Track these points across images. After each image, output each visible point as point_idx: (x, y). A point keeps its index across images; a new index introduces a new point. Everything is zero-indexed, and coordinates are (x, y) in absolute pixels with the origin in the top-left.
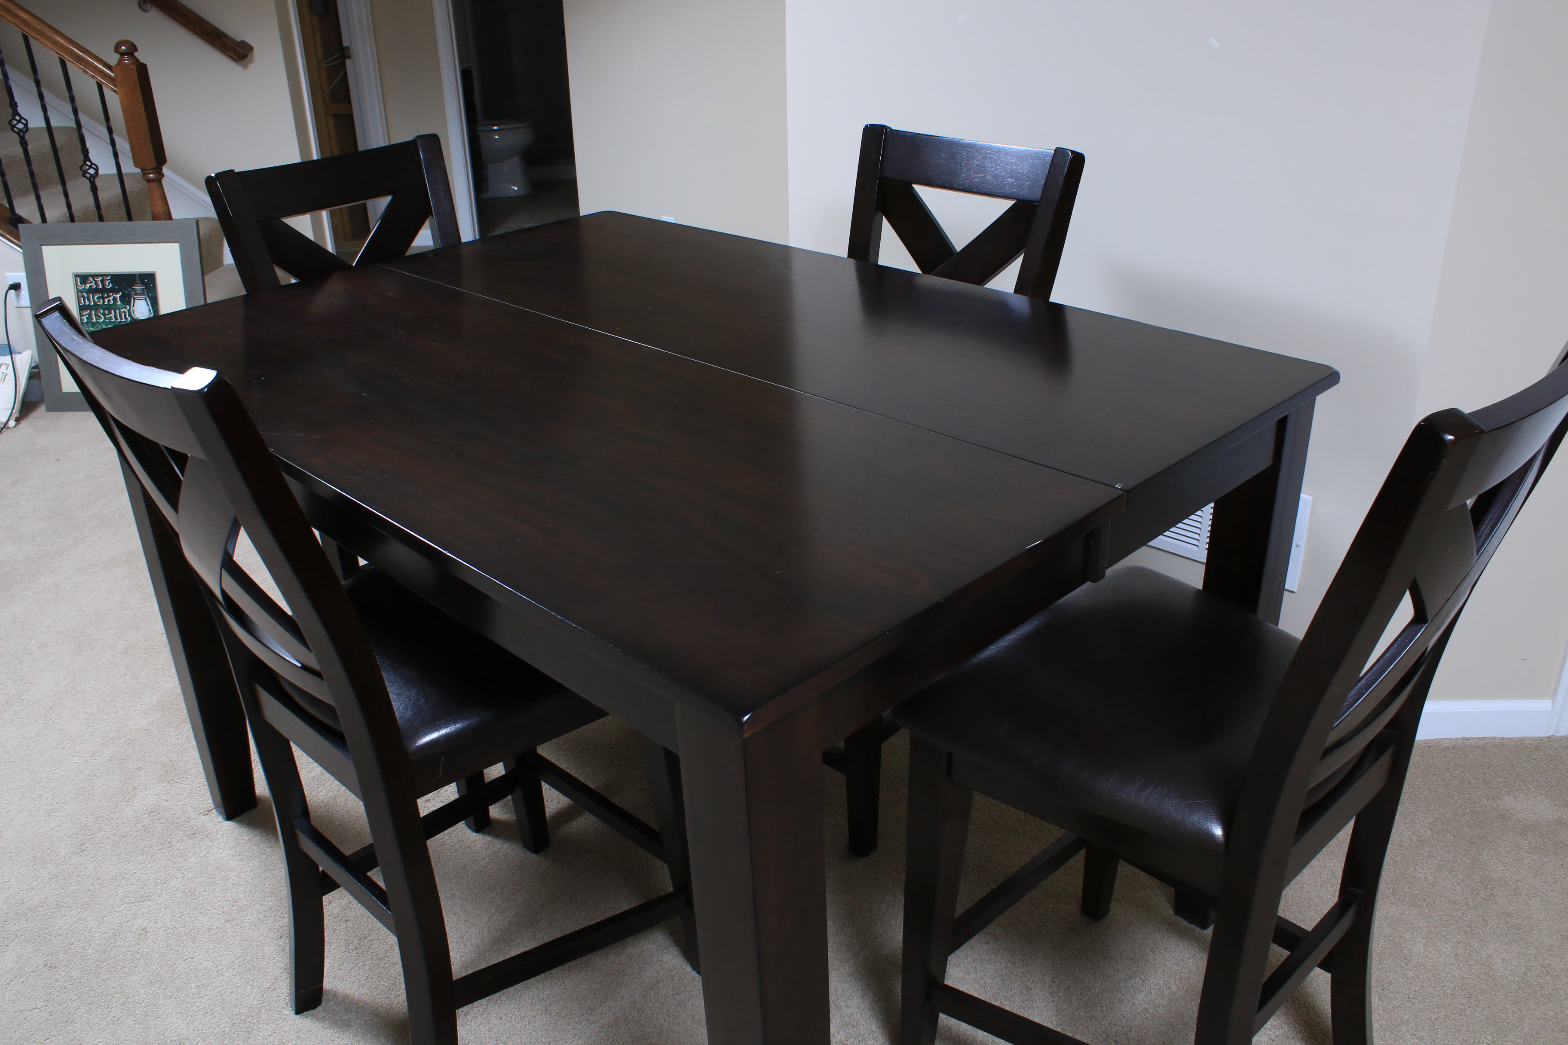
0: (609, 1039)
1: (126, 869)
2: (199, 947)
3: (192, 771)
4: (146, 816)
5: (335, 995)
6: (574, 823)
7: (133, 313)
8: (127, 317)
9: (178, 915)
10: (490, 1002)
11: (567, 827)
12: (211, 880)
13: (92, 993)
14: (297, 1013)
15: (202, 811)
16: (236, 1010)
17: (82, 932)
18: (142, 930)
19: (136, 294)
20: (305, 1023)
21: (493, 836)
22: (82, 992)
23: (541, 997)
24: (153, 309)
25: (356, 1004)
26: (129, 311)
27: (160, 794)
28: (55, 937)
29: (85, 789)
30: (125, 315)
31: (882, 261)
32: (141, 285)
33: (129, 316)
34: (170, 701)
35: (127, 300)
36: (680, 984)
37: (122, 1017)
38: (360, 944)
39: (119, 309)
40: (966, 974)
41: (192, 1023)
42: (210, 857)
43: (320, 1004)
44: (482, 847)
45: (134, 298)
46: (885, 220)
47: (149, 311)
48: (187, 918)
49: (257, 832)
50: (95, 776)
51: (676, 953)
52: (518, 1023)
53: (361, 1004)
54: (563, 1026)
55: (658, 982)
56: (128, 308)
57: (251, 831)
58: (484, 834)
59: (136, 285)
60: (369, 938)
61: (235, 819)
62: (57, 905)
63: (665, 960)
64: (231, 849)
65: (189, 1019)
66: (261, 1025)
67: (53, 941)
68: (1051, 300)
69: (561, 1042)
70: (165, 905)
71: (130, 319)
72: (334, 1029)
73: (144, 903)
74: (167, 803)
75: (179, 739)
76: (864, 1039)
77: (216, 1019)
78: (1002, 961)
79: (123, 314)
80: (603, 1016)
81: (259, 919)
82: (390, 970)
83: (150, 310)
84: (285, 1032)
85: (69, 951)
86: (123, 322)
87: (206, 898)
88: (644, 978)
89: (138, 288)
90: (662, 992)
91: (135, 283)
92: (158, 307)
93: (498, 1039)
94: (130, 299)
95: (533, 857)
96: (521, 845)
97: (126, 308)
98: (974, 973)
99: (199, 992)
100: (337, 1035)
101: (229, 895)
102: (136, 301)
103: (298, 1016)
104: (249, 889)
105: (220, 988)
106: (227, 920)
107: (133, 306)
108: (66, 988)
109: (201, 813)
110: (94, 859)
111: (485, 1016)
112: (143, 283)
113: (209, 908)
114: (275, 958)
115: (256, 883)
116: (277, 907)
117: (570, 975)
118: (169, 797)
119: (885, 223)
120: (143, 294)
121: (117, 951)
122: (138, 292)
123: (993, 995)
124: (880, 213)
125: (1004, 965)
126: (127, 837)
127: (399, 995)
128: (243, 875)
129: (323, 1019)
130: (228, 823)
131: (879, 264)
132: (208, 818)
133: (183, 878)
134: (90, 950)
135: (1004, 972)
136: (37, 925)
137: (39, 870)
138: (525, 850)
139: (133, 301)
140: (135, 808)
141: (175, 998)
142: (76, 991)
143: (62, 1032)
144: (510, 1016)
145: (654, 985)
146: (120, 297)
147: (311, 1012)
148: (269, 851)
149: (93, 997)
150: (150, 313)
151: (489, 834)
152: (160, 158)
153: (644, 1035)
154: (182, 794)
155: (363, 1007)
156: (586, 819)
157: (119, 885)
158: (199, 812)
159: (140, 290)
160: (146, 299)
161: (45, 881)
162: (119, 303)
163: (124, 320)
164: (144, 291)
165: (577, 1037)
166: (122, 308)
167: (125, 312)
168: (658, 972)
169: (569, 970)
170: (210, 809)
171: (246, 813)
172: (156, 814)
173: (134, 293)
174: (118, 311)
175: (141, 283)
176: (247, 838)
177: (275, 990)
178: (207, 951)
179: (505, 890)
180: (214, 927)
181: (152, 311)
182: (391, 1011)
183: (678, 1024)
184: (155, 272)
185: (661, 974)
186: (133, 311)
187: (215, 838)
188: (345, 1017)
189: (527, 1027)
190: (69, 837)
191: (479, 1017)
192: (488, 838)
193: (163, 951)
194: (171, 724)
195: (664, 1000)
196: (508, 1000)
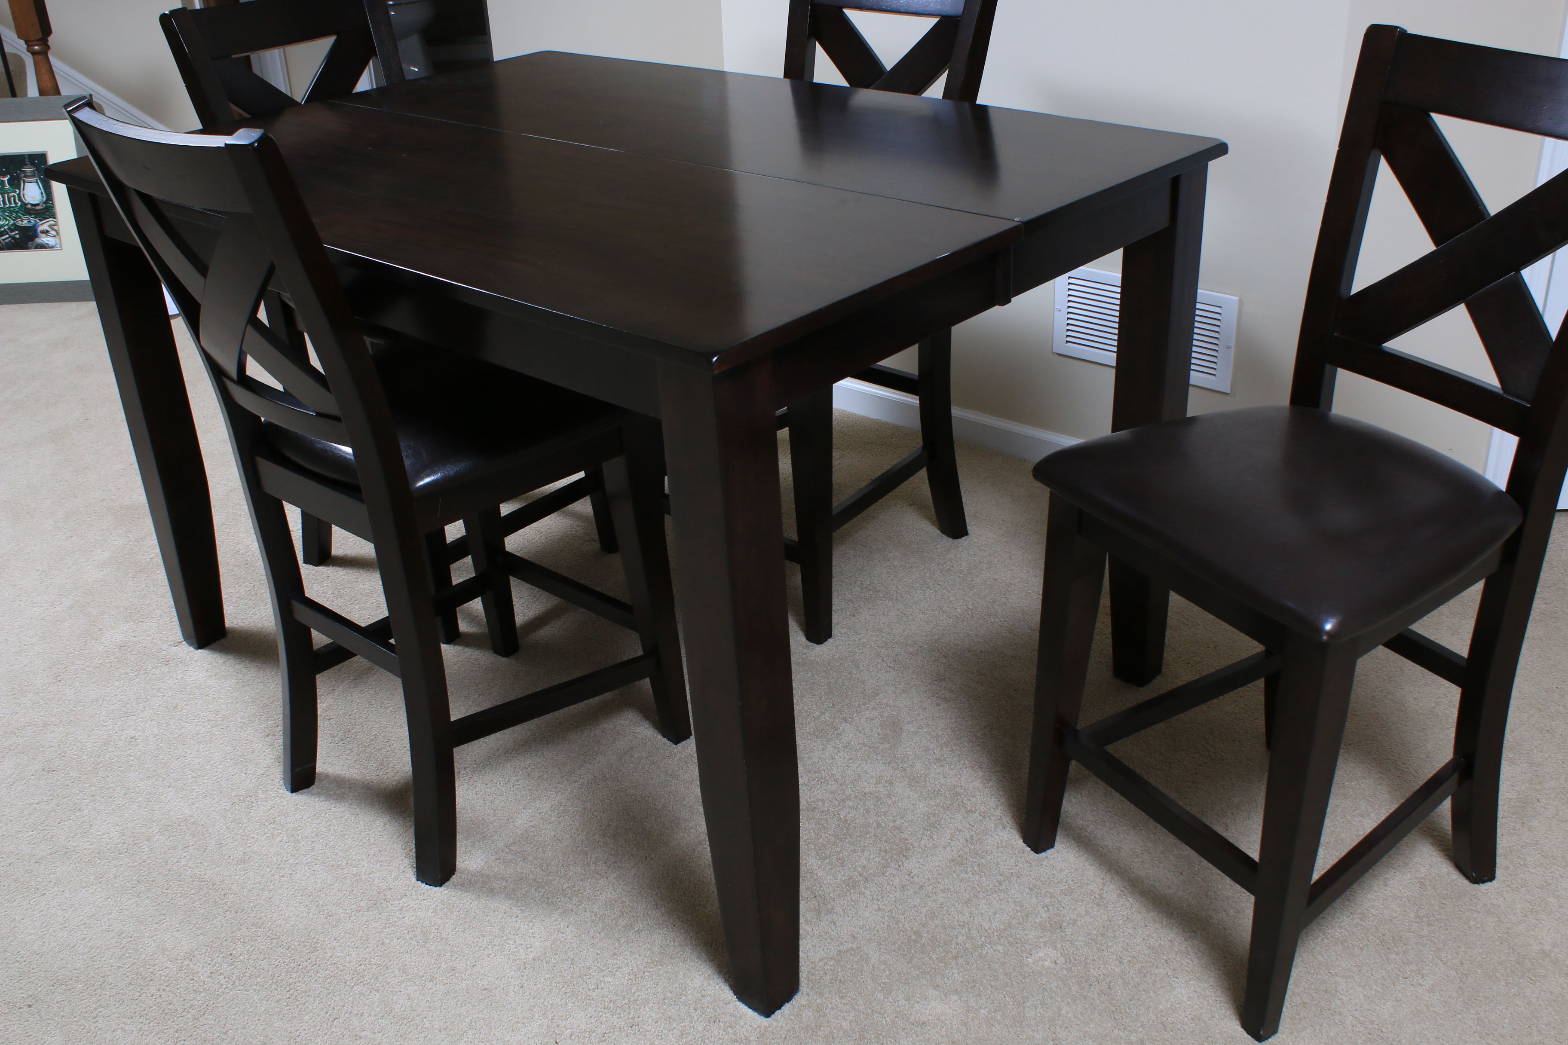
0: (589, 793)
1: (105, 693)
2: (189, 748)
3: (156, 612)
4: (117, 650)
5: (327, 776)
6: (541, 631)
7: (24, 197)
8: (17, 201)
9: (164, 725)
10: (474, 773)
11: (534, 634)
12: (192, 696)
13: (93, 788)
14: (292, 792)
15: (172, 643)
16: (234, 793)
17: (73, 743)
18: (132, 738)
19: (26, 176)
20: (300, 798)
21: (464, 646)
22: (84, 787)
23: (523, 765)
24: (45, 192)
25: (348, 781)
26: (19, 195)
27: (127, 632)
28: (48, 748)
29: (50, 632)
30: (15, 200)
31: (817, 79)
32: (32, 167)
33: (19, 200)
34: (122, 555)
35: (16, 183)
36: (652, 749)
37: (125, 803)
38: (345, 736)
39: (8, 193)
40: (919, 728)
41: (193, 804)
42: (188, 679)
43: (313, 783)
44: (453, 655)
45: (24, 180)
46: (817, 44)
47: (41, 195)
48: (173, 727)
49: (230, 657)
50: (58, 621)
51: (647, 726)
52: (503, 786)
53: (352, 781)
54: (545, 786)
55: (632, 748)
56: (18, 191)
57: (224, 656)
58: (455, 645)
59: (25, 167)
60: (353, 731)
61: (208, 647)
62: (44, 724)
63: (638, 732)
64: (207, 671)
65: (190, 801)
66: (259, 803)
67: (46, 751)
68: (978, 102)
69: (545, 798)
70: (150, 717)
71: (20, 203)
72: (330, 801)
73: (129, 718)
74: (136, 639)
75: (137, 586)
76: (826, 781)
77: (216, 800)
78: (952, 717)
79: (12, 198)
80: (582, 776)
81: (244, 724)
82: (376, 754)
83: (42, 193)
84: (284, 806)
85: (64, 758)
86: (12, 207)
87: (189, 711)
88: (618, 746)
89: (28, 170)
90: (636, 756)
91: (24, 164)
92: (50, 190)
93: (485, 799)
94: (19, 182)
95: (504, 660)
96: (492, 651)
97: (15, 192)
98: (926, 727)
99: (196, 782)
100: (334, 805)
101: (211, 706)
102: (26, 183)
103: (294, 794)
104: (230, 701)
105: (215, 777)
106: (213, 726)
107: (24, 189)
108: (68, 786)
109: (171, 645)
110: (72, 687)
111: (471, 783)
112: (33, 164)
113: (194, 718)
114: (264, 752)
115: (236, 696)
116: (260, 712)
117: (549, 748)
118: (137, 634)
119: (819, 49)
120: (34, 176)
121: (110, 756)
122: (28, 174)
123: (944, 743)
124: (814, 39)
125: (953, 720)
126: (101, 668)
127: (388, 773)
128: (222, 691)
129: (319, 794)
130: (200, 651)
131: (814, 81)
132: (180, 649)
133: (164, 696)
134: (84, 756)
135: (954, 725)
136: (27, 740)
137: (19, 698)
138: (495, 655)
139: (22, 184)
140: (105, 645)
141: (174, 787)
142: (78, 787)
143: (72, 818)
144: (495, 781)
145: (628, 751)
146: (8, 180)
147: (306, 790)
148: (244, 671)
149: (95, 790)
150: (43, 197)
151: (459, 645)
152: (46, 29)
153: (622, 788)
154: (149, 631)
155: (355, 783)
156: (552, 627)
157: (101, 706)
158: (169, 643)
159: (31, 173)
160: (37, 182)
161: (28, 706)
162: (7, 186)
163: (14, 205)
164: (35, 173)
165: (559, 793)
166: (11, 193)
167: (14, 196)
168: (631, 741)
169: (547, 744)
170: (180, 641)
171: (217, 642)
172: (126, 648)
173: (23, 175)
174: (6, 195)
175: (31, 164)
176: (222, 661)
177: (268, 776)
178: (198, 751)
179: (480, 686)
180: (202, 732)
181: (44, 195)
182: (382, 785)
183: (652, 779)
184: (46, 152)
185: (634, 742)
186: (23, 195)
187: (190, 663)
188: (338, 792)
189: (512, 789)
190: (43, 670)
191: (466, 784)
192: (458, 648)
193: (155, 752)
194: (127, 575)
195: (638, 762)
196: (492, 770)
